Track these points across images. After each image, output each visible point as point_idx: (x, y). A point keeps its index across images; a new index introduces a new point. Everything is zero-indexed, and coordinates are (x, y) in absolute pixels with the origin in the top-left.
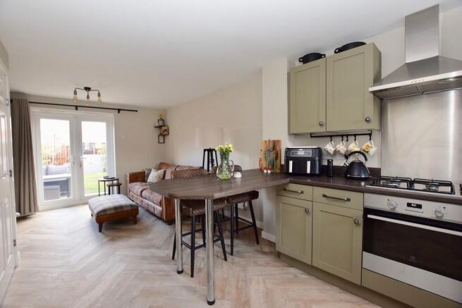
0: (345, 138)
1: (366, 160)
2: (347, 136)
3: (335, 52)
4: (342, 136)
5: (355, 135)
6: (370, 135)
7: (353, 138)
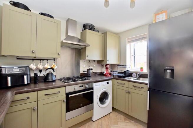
0: (42, 61)
1: (54, 72)
2: (43, 60)
3: (39, 14)
4: (40, 60)
5: (47, 60)
6: (54, 60)
7: (46, 61)
